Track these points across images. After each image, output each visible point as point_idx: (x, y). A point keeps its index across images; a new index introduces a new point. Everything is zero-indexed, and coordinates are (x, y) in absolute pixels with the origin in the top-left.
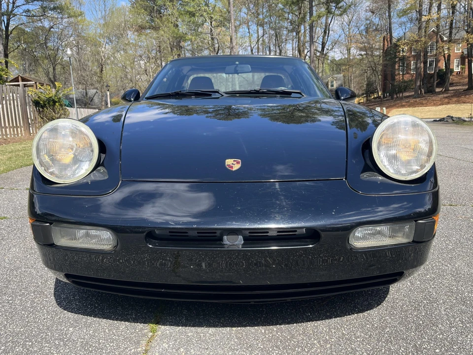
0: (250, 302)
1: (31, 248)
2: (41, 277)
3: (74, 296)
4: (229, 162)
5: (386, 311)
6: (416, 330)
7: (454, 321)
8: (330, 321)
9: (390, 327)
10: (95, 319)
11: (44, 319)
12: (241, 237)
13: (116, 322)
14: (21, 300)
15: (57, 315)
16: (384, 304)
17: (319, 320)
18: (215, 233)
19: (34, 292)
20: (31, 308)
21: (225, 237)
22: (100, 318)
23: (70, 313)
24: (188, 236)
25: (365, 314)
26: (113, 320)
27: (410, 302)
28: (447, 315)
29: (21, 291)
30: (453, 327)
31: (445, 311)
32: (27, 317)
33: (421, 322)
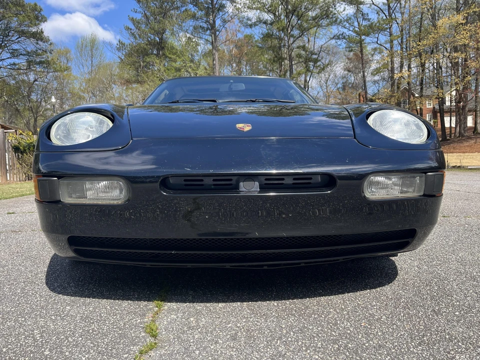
0: (263, 266)
1: (18, 252)
2: (31, 272)
3: (69, 284)
4: (239, 126)
5: (399, 287)
6: (432, 299)
7: (468, 292)
8: (342, 295)
9: (404, 298)
10: (94, 300)
11: (37, 301)
12: (257, 183)
13: (117, 301)
14: (10, 288)
15: (51, 298)
16: (395, 282)
17: (332, 295)
18: (231, 180)
19: (24, 282)
20: (22, 293)
21: (241, 184)
22: (99, 299)
23: (65, 296)
24: (202, 185)
25: (378, 289)
26: (114, 300)
27: (420, 280)
28: (460, 288)
29: (9, 282)
30: (469, 297)
31: (457, 286)
32: (18, 300)
33: (435, 294)
